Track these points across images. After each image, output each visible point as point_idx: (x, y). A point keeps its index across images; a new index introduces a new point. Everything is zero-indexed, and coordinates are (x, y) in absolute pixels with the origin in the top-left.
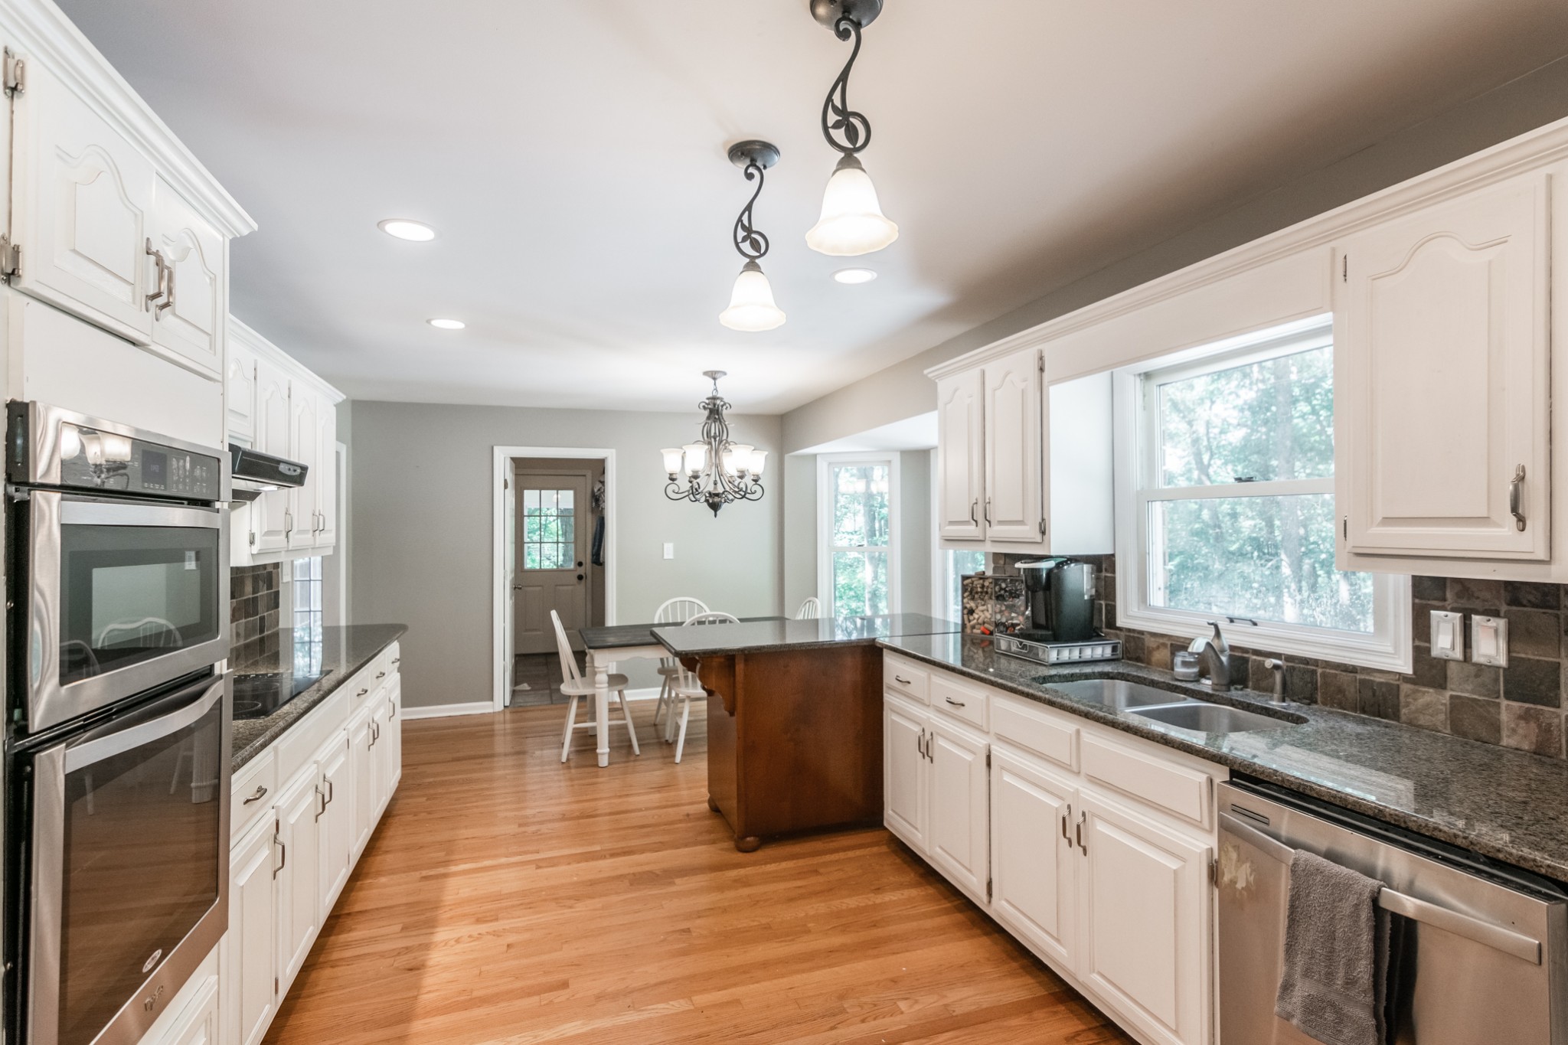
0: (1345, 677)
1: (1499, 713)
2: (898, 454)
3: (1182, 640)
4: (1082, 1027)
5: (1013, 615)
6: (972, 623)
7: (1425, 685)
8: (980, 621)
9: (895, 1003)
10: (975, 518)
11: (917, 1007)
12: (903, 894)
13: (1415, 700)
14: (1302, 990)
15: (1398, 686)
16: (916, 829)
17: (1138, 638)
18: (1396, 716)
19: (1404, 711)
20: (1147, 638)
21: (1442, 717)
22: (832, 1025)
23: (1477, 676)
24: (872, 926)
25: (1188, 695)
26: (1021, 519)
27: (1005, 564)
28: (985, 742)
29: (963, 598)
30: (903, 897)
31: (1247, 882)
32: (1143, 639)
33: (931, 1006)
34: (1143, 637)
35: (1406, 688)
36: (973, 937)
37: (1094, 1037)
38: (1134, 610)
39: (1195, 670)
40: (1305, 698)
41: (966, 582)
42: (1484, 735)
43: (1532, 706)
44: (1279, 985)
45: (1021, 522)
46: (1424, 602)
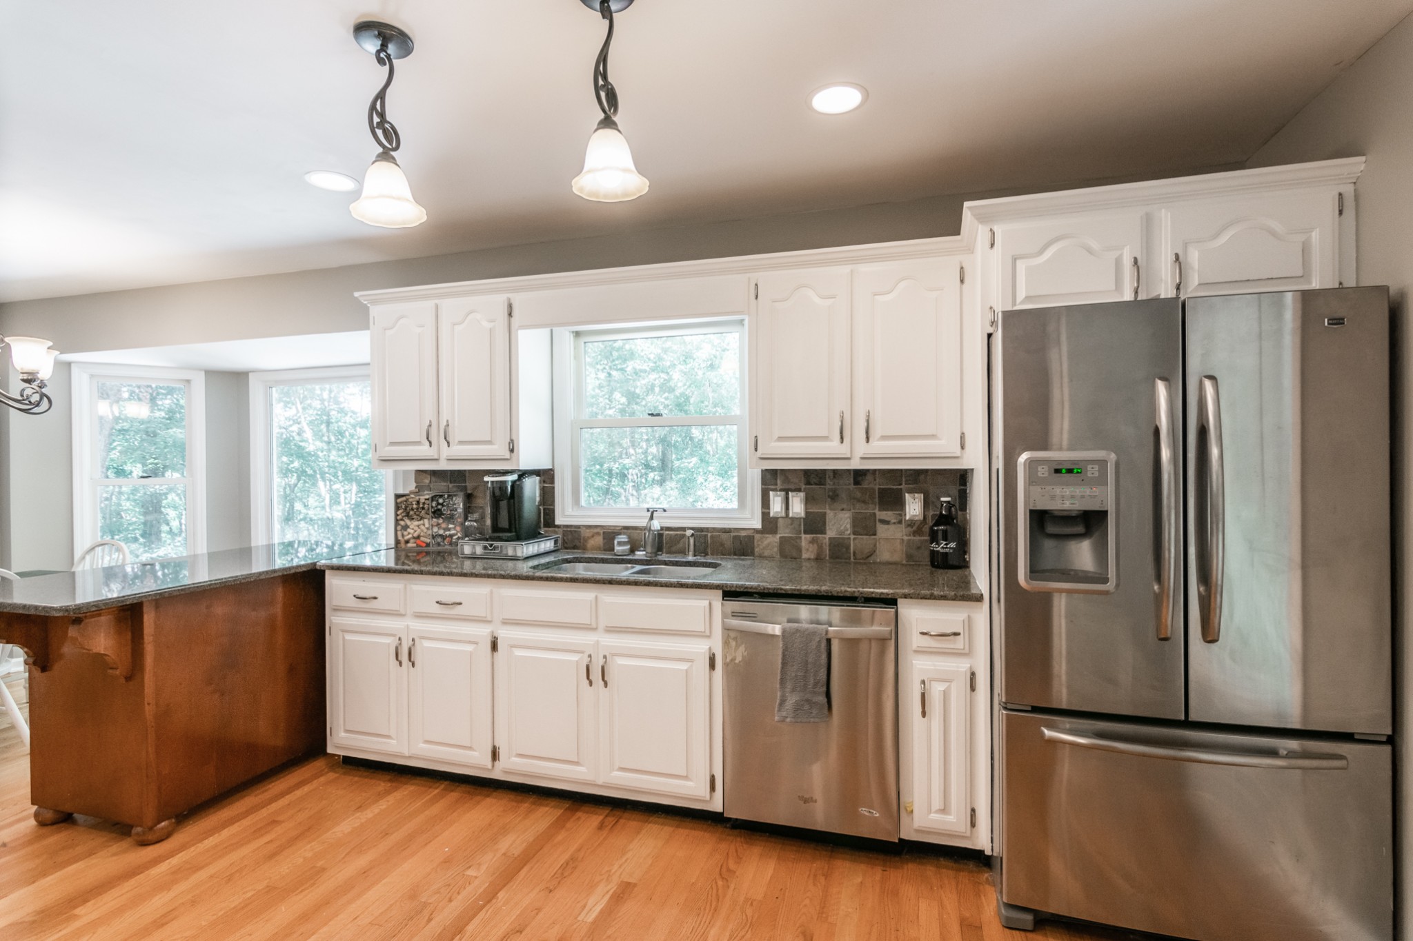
0: (724, 536)
1: (801, 542)
2: (203, 373)
3: (613, 528)
4: (601, 818)
5: (451, 526)
6: (406, 538)
7: (767, 533)
8: (415, 535)
9: (464, 875)
10: (430, 439)
11: (484, 868)
12: (388, 801)
13: (762, 542)
14: (792, 700)
15: (753, 536)
16: (388, 737)
17: (575, 531)
18: (752, 554)
19: (756, 550)
20: (582, 531)
21: (776, 549)
22: (427, 918)
23: (792, 524)
24: (385, 836)
25: (636, 564)
26: (490, 439)
27: (430, 482)
28: (489, 630)
29: (397, 515)
30: (390, 803)
31: (743, 656)
32: (580, 532)
33: (493, 861)
34: (579, 530)
35: (757, 536)
36: (478, 803)
37: (613, 819)
38: (569, 510)
39: (628, 547)
40: (702, 553)
41: (399, 500)
42: (794, 554)
43: (815, 535)
44: (777, 704)
45: (489, 442)
46: (766, 487)
